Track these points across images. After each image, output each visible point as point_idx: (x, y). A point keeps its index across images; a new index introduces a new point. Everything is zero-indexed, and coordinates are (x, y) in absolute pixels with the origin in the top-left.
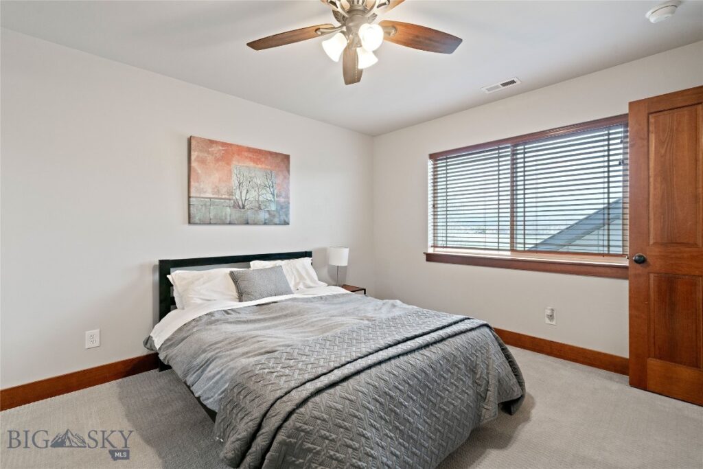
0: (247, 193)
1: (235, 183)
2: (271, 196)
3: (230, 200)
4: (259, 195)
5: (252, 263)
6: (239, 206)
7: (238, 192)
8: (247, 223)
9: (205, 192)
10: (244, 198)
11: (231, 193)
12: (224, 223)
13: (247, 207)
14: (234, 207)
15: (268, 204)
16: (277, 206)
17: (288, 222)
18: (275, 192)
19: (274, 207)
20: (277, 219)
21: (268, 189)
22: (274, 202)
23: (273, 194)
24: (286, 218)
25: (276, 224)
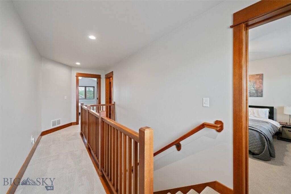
15: (251, 91)
16: (256, 91)
17: (262, 96)
18: (255, 87)
19: (254, 92)
20: (256, 95)
21: (252, 86)
22: (255, 90)
23: (254, 88)
24: (260, 95)
25: (256, 97)
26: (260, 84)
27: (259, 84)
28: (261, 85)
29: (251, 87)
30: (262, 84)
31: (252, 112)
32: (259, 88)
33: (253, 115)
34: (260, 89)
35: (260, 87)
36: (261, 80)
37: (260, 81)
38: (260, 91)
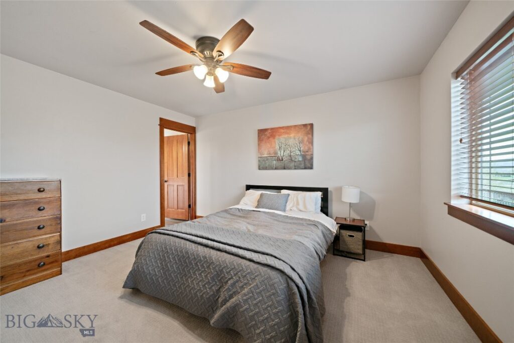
0: (284, 151)
1: (277, 147)
2: (299, 152)
3: (275, 157)
4: (291, 152)
5: (282, 191)
6: (280, 160)
7: (279, 152)
8: (285, 169)
9: (264, 154)
10: (282, 155)
11: (276, 153)
12: (272, 169)
13: (284, 160)
14: (277, 160)
15: (297, 157)
16: (303, 158)
17: (311, 168)
18: (301, 149)
19: (300, 159)
20: (302, 166)
21: (297, 148)
22: (301, 155)
23: (300, 151)
24: (309, 165)
25: (303, 169)
26: (309, 143)
27: (307, 143)
28: (310, 145)
29: (296, 150)
30: (312, 143)
31: (295, 200)
32: (307, 152)
33: (297, 207)
34: (310, 153)
35: (309, 149)
36: (310, 136)
37: (308, 138)
38: (308, 157)
